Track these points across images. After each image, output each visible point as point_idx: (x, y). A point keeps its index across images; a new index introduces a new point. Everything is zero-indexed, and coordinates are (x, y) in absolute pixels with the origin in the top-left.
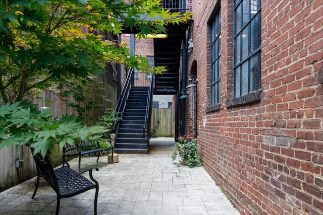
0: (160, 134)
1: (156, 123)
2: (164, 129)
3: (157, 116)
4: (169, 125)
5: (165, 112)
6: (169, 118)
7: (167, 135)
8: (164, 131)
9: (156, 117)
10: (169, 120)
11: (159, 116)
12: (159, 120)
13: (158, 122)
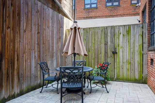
0: (118, 75)
1: (110, 53)
2: (126, 66)
3: (113, 42)
4: (137, 58)
5: (128, 32)
6: (137, 44)
7: (132, 78)
8: (125, 71)
9: (109, 43)
10: (137, 49)
11: (116, 41)
12: (115, 49)
13: (114, 53)
